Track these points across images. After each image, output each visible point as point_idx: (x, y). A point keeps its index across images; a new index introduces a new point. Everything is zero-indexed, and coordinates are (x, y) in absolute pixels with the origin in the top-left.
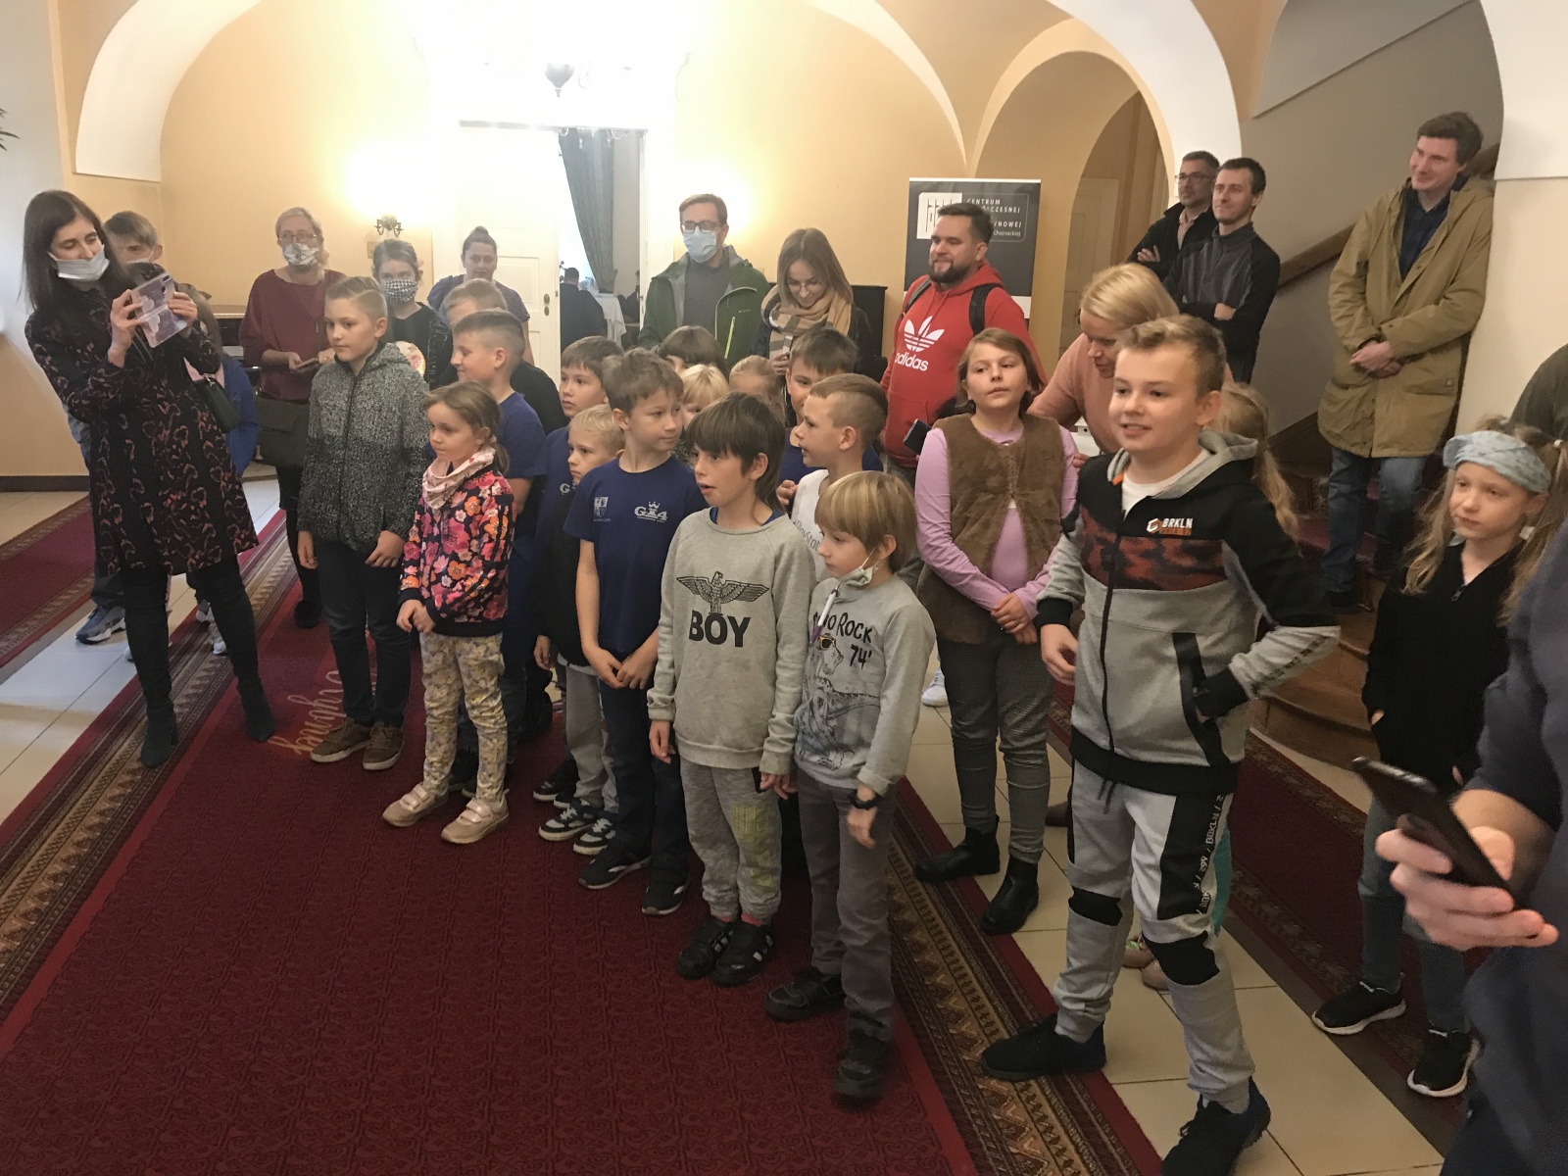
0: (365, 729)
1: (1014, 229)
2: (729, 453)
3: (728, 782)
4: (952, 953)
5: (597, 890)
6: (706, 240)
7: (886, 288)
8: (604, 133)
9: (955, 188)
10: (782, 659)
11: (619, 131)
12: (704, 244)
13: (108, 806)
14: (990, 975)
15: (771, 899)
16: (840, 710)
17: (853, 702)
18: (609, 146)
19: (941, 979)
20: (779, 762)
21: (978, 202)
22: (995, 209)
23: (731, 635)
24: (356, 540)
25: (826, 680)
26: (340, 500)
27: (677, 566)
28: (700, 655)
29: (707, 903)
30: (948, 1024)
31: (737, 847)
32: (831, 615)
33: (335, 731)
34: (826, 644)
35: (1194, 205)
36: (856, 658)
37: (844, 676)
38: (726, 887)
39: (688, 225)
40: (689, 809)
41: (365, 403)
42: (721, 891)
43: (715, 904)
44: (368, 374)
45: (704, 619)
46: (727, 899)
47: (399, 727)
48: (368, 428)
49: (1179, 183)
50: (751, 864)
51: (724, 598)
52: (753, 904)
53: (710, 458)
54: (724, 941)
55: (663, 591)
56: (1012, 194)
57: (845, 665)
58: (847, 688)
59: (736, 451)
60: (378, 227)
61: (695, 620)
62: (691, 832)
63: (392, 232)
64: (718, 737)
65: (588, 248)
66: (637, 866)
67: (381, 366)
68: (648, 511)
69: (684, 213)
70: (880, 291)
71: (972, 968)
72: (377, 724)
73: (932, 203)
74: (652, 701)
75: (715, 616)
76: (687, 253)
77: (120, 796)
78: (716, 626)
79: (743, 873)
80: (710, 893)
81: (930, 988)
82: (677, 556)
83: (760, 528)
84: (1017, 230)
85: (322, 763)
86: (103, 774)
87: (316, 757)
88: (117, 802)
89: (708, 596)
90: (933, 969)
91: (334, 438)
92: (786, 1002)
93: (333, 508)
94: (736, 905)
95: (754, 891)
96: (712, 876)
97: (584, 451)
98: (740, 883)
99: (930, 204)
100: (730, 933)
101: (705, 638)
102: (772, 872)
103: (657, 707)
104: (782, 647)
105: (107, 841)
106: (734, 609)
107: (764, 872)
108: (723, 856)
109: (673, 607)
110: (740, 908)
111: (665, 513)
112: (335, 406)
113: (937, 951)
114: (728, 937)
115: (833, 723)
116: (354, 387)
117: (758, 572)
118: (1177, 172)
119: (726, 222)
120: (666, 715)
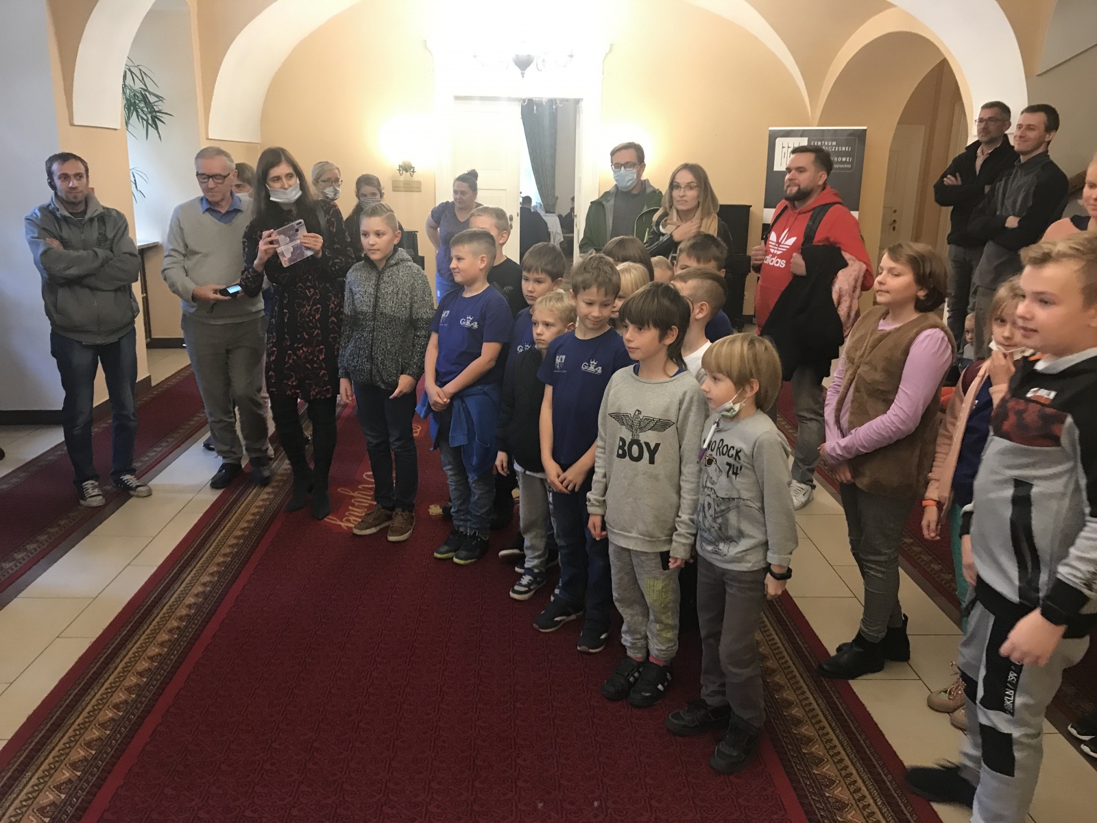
0: (389, 513)
1: (846, 162)
2: (651, 326)
3: (643, 562)
4: (804, 693)
5: (546, 633)
6: (629, 175)
7: (751, 206)
8: (552, 102)
9: (802, 134)
10: (684, 475)
11: (563, 100)
12: (628, 179)
13: (222, 559)
14: (832, 710)
15: (672, 647)
16: (723, 511)
17: (733, 504)
18: (554, 111)
19: (796, 711)
20: (685, 550)
21: (819, 143)
22: (832, 148)
23: (646, 455)
24: (383, 382)
25: (711, 489)
26: (372, 356)
27: (609, 404)
28: (625, 468)
29: (624, 646)
30: (802, 745)
31: (648, 608)
32: (713, 441)
33: (369, 514)
34: (710, 462)
35: (989, 142)
36: (731, 472)
37: (723, 485)
38: (639, 637)
39: (617, 166)
40: (614, 579)
41: (387, 289)
42: (634, 639)
43: (630, 648)
44: (388, 270)
45: (627, 443)
46: (639, 645)
47: (412, 512)
48: (389, 306)
49: (978, 126)
50: (658, 621)
51: (642, 429)
52: (657, 649)
53: (636, 329)
54: (636, 675)
55: (599, 423)
56: (845, 138)
57: (723, 478)
58: (726, 494)
59: (656, 325)
60: (399, 170)
61: (621, 444)
62: (615, 595)
63: (408, 173)
64: (635, 528)
65: (538, 182)
66: (573, 617)
67: (396, 264)
68: (590, 366)
69: (613, 157)
70: (746, 209)
71: (818, 705)
72: (397, 510)
73: (786, 145)
74: (590, 501)
75: (635, 442)
76: (616, 185)
77: (230, 553)
78: (635, 448)
79: (651, 627)
80: (626, 640)
81: (788, 718)
82: (609, 398)
83: (669, 379)
84: (848, 163)
85: (360, 536)
86: (219, 538)
87: (356, 531)
88: (228, 557)
89: (631, 427)
90: (790, 704)
91: (366, 313)
92: (682, 723)
93: (367, 361)
94: (645, 650)
95: (659, 640)
96: (629, 627)
97: (547, 325)
98: (648, 634)
99: (784, 147)
100: (640, 670)
101: (627, 457)
102: (672, 627)
103: (593, 505)
104: (685, 466)
105: (222, 584)
106: (649, 437)
107: (667, 627)
108: (637, 614)
109: (606, 435)
110: (648, 652)
111: (600, 368)
112: (366, 291)
113: (792, 691)
114: (639, 672)
115: (719, 521)
116: (379, 278)
117: (667, 410)
118: (976, 117)
119: (643, 162)
120: (599, 511)
